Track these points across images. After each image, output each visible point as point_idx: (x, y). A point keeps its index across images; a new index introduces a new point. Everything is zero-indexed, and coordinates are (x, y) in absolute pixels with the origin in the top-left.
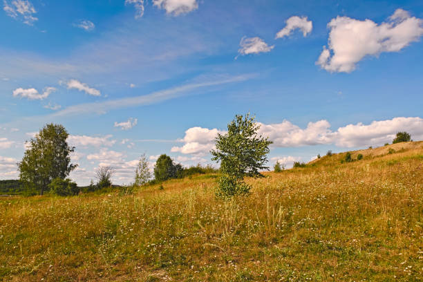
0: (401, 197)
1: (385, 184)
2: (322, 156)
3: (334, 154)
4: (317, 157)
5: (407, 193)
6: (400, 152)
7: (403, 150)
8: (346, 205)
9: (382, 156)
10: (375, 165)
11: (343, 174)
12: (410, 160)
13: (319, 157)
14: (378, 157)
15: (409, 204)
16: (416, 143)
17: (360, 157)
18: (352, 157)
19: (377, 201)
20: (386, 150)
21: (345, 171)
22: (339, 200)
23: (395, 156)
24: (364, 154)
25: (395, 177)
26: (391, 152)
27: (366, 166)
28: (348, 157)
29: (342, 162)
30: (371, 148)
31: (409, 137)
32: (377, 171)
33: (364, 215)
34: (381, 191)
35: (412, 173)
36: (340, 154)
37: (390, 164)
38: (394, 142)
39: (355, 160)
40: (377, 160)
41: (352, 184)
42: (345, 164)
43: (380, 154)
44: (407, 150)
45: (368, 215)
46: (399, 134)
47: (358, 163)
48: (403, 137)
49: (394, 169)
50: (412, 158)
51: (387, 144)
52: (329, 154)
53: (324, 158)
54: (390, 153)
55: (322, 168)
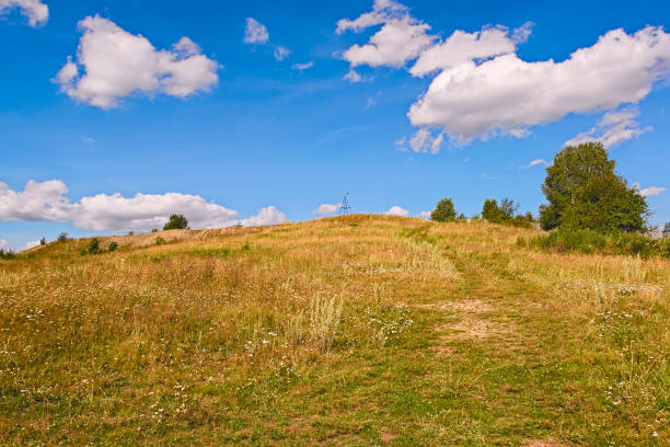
0: (163, 309)
1: (143, 290)
2: (48, 242)
3: (71, 240)
4: (39, 243)
5: (172, 303)
6: (171, 243)
7: (175, 241)
8: (78, 324)
9: (146, 247)
10: (134, 260)
11: (80, 273)
12: (182, 255)
13: (43, 243)
14: (140, 248)
15: (172, 319)
16: (193, 232)
17: (113, 247)
18: (101, 246)
19: (128, 316)
20: (152, 240)
21: (85, 268)
22: (67, 317)
23: (164, 248)
24: (121, 243)
25: (160, 279)
26: (160, 242)
27: (120, 261)
28: (94, 246)
29: (83, 253)
30: (131, 233)
31: (186, 223)
32: (136, 270)
33: (106, 338)
34: (136, 300)
35: (183, 273)
36: (82, 240)
37: (156, 260)
38: (166, 228)
39: (105, 251)
40: (138, 252)
41: (92, 290)
42: (88, 257)
43: (143, 244)
44: (181, 240)
45: (112, 338)
46: (173, 217)
47: (108, 256)
48: (178, 222)
49: (159, 268)
50: (187, 252)
51: (156, 230)
52: (63, 239)
53: (53, 245)
54: (158, 243)
55: (47, 261)
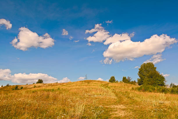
0: (34, 106)
1: (29, 101)
2: (3, 86)
3: (10, 86)
4: (1, 86)
5: (37, 105)
6: (38, 87)
7: (39, 87)
8: (10, 111)
9: (31, 88)
10: (27, 92)
11: (12, 96)
12: (41, 91)
13: (2, 86)
14: (29, 88)
15: (37, 109)
16: (44, 84)
17: (22, 88)
18: (18, 88)
19: (24, 108)
20: (33, 86)
21: (13, 94)
22: (7, 108)
23: (36, 89)
24: (24, 87)
25: (34, 97)
26: (35, 87)
27: (23, 92)
28: (16, 88)
29: (13, 90)
30: (27, 84)
31: (42, 82)
32: (28, 95)
33: (17, 115)
34: (27, 104)
35: (41, 96)
36: (13, 86)
37: (33, 92)
38: (37, 83)
39: (19, 89)
40: (29, 90)
41: (15, 101)
42: (14, 91)
43: (30, 87)
44: (41, 86)
45: (19, 115)
46: (39, 80)
47: (20, 91)
48: (40, 81)
49: (34, 94)
50: (42, 90)
51: (34, 84)
52: (8, 86)
53: (5, 87)
54: (34, 87)
55: (3, 92)
